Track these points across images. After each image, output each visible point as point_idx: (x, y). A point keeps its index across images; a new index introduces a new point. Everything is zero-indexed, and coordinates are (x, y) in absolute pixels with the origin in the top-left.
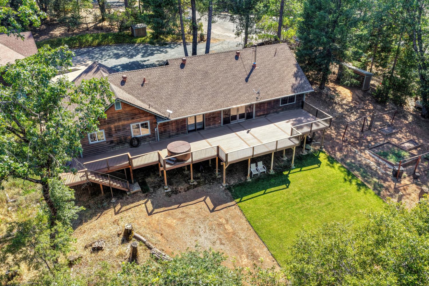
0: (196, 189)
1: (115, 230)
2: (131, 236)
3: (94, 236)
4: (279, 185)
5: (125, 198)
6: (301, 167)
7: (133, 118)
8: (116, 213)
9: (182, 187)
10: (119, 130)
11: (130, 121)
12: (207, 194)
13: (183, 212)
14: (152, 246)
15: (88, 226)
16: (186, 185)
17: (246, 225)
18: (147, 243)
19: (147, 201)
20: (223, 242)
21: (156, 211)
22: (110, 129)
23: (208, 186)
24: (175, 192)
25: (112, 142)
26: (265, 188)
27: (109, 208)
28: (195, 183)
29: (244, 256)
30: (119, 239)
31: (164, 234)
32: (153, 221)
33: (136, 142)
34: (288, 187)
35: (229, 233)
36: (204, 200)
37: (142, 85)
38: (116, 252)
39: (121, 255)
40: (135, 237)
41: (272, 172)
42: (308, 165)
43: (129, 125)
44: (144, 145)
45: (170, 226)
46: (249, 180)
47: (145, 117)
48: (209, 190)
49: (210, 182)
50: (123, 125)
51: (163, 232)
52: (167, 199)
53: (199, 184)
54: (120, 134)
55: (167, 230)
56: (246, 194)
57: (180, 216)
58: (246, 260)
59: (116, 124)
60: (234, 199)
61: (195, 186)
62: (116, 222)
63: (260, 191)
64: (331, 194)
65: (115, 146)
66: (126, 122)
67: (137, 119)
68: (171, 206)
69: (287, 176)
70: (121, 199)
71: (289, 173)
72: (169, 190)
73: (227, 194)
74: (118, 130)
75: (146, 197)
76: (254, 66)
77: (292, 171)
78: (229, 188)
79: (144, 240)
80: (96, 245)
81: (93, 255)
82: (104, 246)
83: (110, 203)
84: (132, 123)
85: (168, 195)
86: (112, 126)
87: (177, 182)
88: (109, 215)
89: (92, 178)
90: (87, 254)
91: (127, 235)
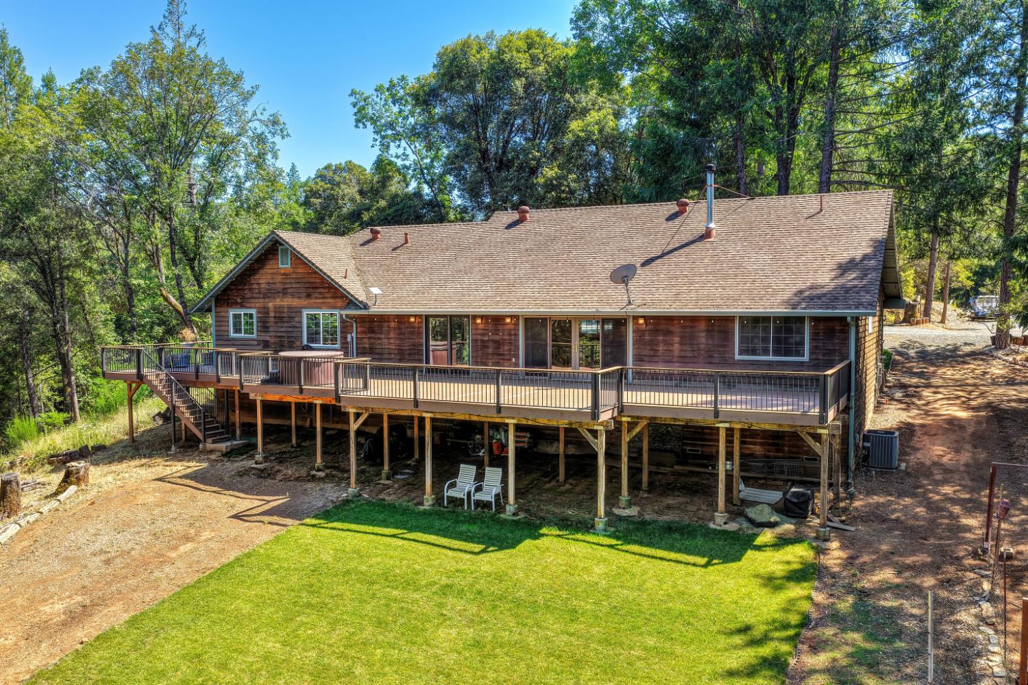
0: (303, 484)
4: (466, 539)
7: (308, 296)
9: (290, 472)
10: (282, 319)
11: (305, 302)
13: (194, 497)
16: (304, 471)
19: (200, 466)
20: (117, 560)
21: (174, 480)
22: (267, 311)
24: (267, 475)
25: (267, 344)
26: (415, 529)
31: (92, 506)
32: (131, 487)
35: (163, 556)
37: (395, 249)
41: (510, 511)
42: (667, 548)
43: (299, 311)
45: (128, 502)
47: (332, 298)
48: (315, 492)
50: (290, 308)
51: (99, 503)
52: (229, 475)
53: (325, 478)
54: (283, 330)
55: (114, 503)
56: (356, 520)
57: (179, 499)
58: (61, 606)
59: (278, 302)
60: (314, 517)
61: (312, 480)
66: (295, 302)
67: (316, 298)
68: (208, 484)
69: (536, 537)
70: (186, 453)
71: (558, 536)
72: (262, 466)
74: (280, 317)
77: (577, 536)
78: (350, 502)
84: (306, 307)
86: (270, 305)
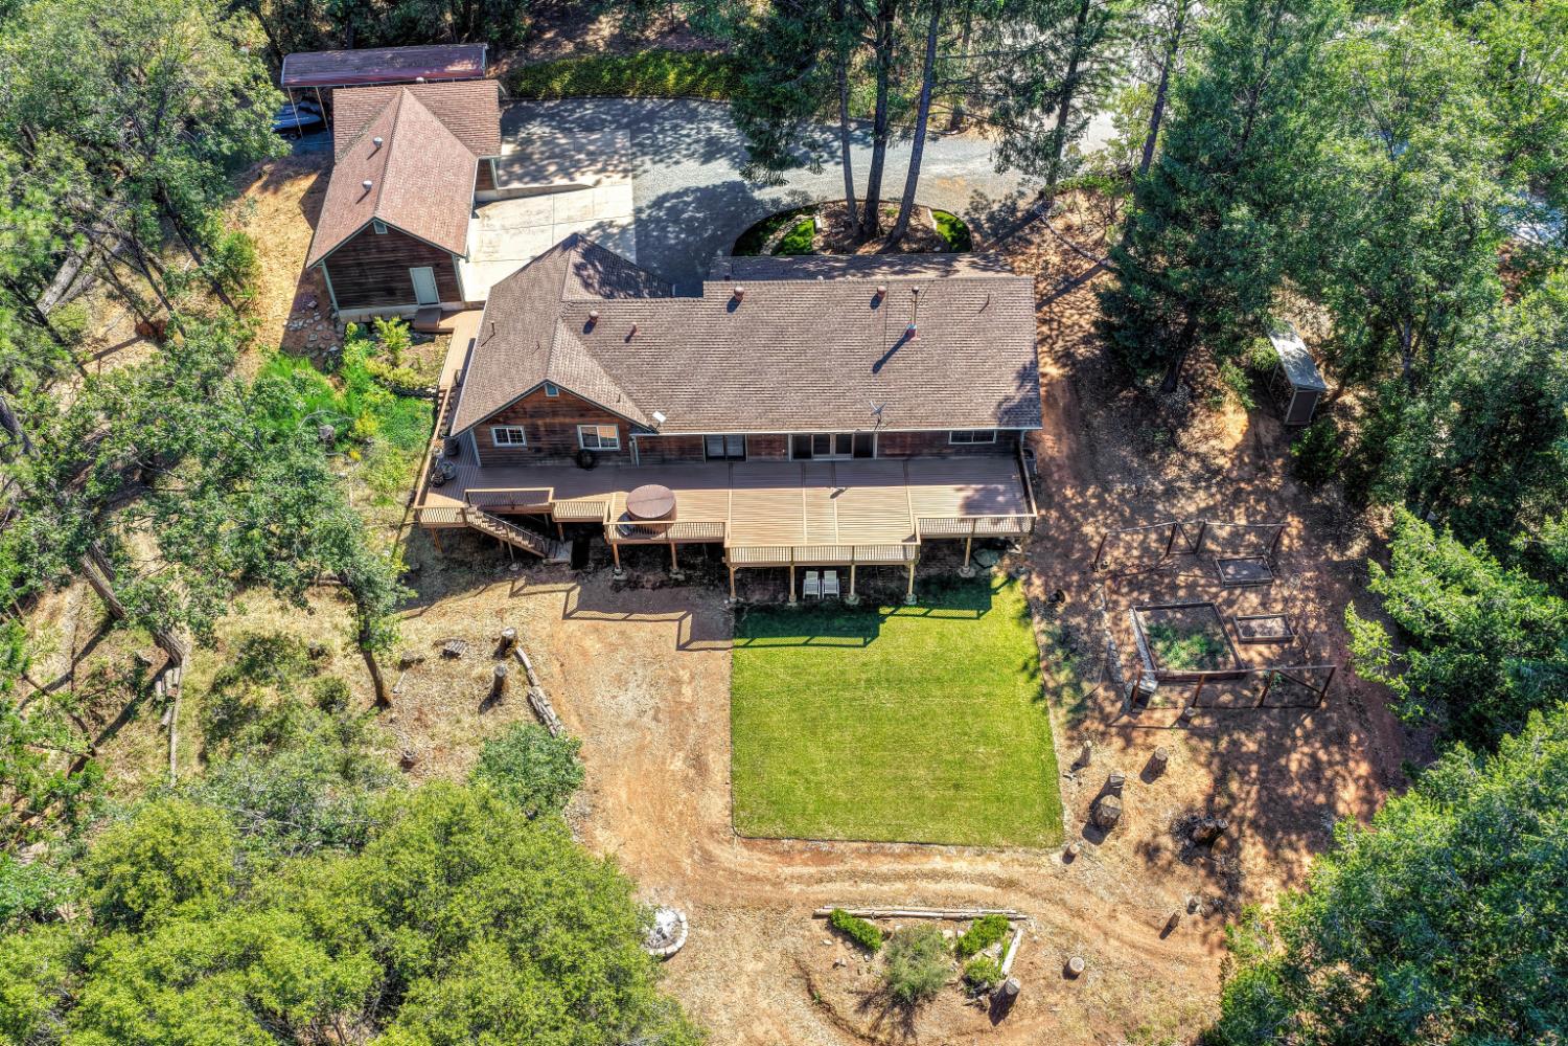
0: (675, 590)
1: (492, 628)
2: (509, 651)
3: (456, 628)
4: (846, 634)
5: (535, 569)
6: (932, 607)
7: (582, 416)
8: (513, 594)
9: (650, 578)
10: (554, 432)
11: (577, 420)
12: (690, 608)
13: (622, 633)
14: (536, 681)
15: (454, 605)
16: (662, 576)
17: (723, 697)
18: (531, 672)
19: (573, 588)
20: (660, 716)
21: (579, 614)
22: (536, 427)
23: (702, 591)
24: (633, 584)
25: (539, 450)
26: (812, 633)
27: (501, 579)
28: (681, 577)
29: (681, 754)
30: (491, 649)
31: (566, 668)
32: (562, 635)
33: (589, 459)
34: (865, 645)
35: (681, 703)
36: (680, 620)
37: (628, 340)
38: (477, 671)
39: (481, 678)
40: (517, 654)
41: (852, 598)
42: (952, 606)
43: (574, 427)
44: (605, 467)
45: (584, 653)
46: (793, 602)
47: (608, 416)
48: (699, 601)
49: (711, 583)
50: (561, 424)
51: (566, 662)
52: (610, 594)
53: (688, 580)
54: (556, 439)
55: (577, 659)
56: (765, 633)
57: (614, 639)
58: (679, 764)
59: (548, 420)
60: (735, 636)
61: (678, 583)
62: (500, 613)
63: (798, 635)
64: (948, 691)
65: (544, 458)
66: (567, 420)
67: (591, 417)
68: (610, 612)
69: (882, 619)
70: (530, 568)
71: (892, 614)
72: (622, 577)
73: (727, 621)
74: (551, 431)
75: (574, 578)
76: (909, 334)
77: (902, 610)
78: (738, 611)
79: (528, 665)
80: (451, 647)
81: (442, 662)
82: (462, 652)
83: (507, 570)
84: (580, 424)
85: (617, 587)
86: (540, 422)
87: (646, 564)
88: (497, 595)
89: (478, 520)
90: (432, 655)
91: (505, 648)
